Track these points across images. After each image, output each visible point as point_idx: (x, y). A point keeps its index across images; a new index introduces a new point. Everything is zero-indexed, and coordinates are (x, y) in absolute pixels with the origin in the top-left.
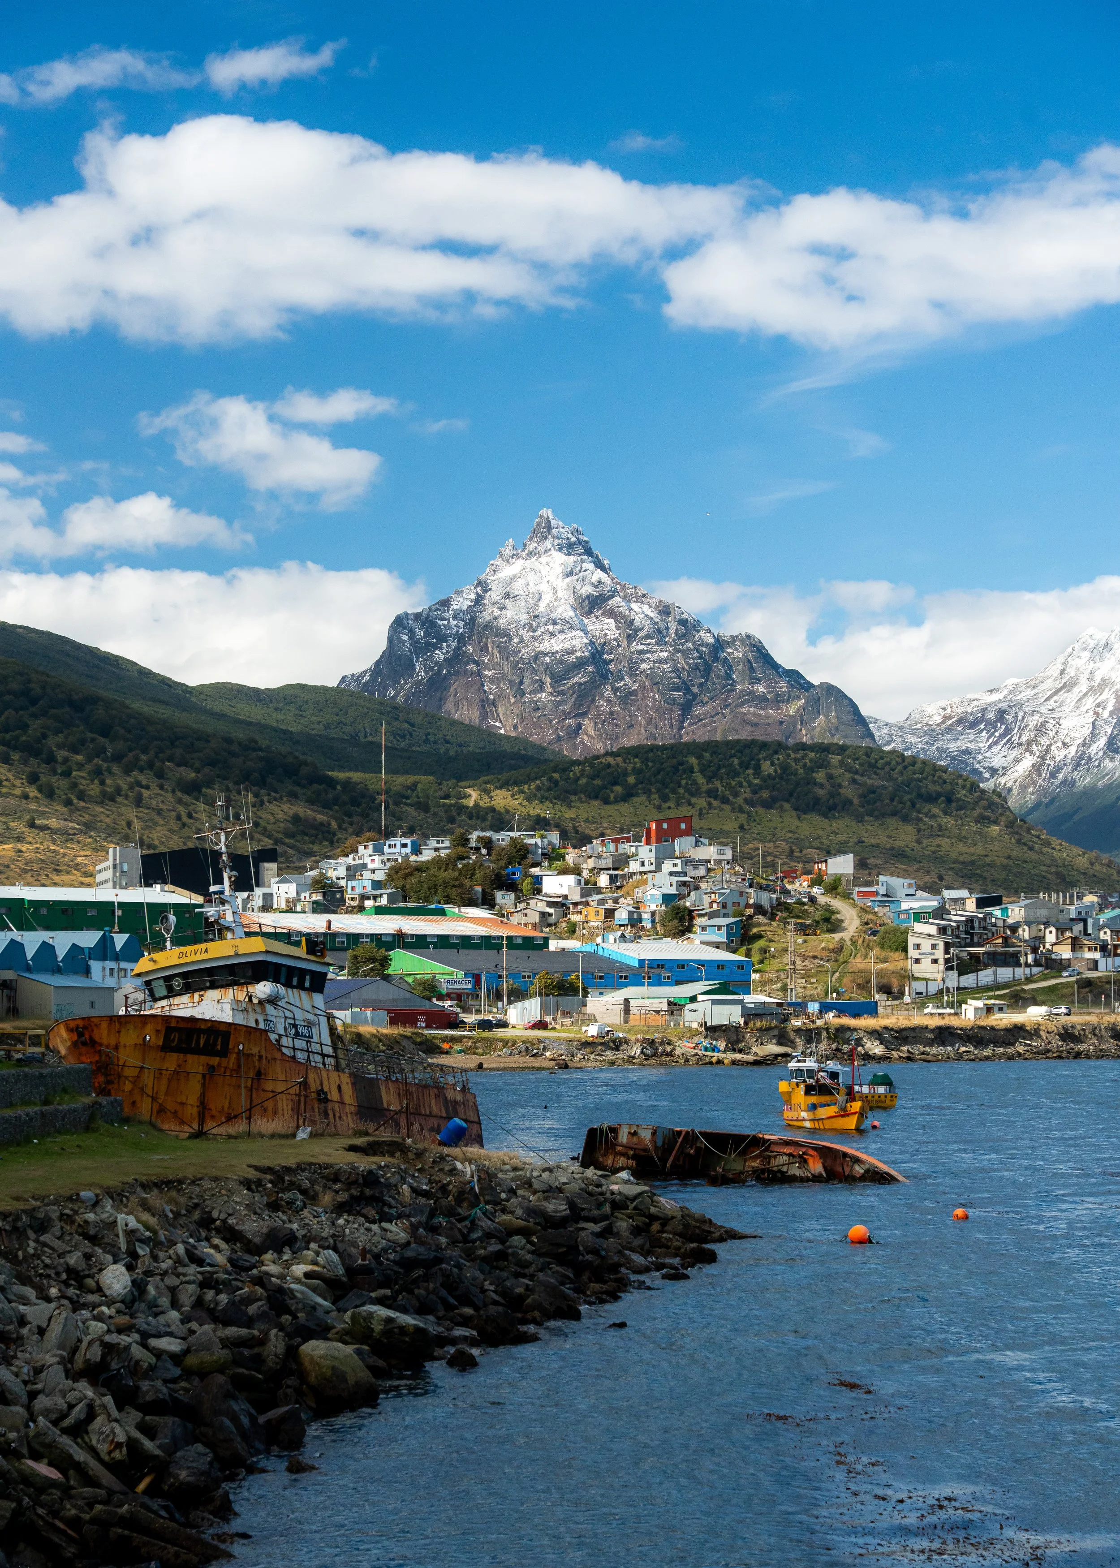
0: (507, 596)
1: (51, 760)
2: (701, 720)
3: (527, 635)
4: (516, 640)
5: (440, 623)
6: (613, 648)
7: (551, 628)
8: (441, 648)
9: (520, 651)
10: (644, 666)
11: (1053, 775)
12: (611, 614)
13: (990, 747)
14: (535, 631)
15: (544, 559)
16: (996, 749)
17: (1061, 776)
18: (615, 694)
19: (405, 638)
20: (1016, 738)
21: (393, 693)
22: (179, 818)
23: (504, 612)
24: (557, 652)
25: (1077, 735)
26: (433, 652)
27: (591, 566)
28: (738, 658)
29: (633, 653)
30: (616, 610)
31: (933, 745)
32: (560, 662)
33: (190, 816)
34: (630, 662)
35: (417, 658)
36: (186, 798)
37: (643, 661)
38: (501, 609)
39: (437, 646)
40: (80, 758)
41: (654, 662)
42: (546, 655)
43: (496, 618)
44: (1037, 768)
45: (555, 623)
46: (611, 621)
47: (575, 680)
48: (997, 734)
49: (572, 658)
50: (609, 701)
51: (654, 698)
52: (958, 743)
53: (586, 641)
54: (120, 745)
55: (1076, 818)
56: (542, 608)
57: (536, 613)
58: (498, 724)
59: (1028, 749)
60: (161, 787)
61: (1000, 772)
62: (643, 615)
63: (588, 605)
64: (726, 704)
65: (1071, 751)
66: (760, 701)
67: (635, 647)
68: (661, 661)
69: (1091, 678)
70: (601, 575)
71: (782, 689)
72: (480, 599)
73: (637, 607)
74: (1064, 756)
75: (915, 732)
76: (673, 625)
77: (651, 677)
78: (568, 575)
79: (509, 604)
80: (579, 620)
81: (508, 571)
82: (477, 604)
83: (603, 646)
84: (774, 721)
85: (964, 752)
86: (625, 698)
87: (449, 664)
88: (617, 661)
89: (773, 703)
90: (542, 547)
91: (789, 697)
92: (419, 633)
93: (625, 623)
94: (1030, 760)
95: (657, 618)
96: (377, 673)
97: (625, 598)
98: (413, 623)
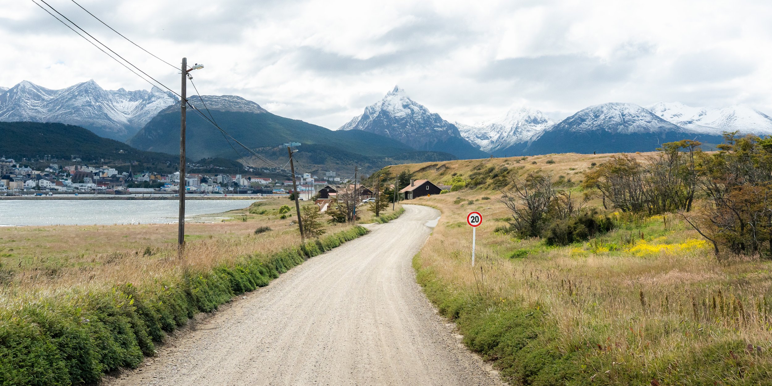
0: (389, 104)
2: (427, 130)
3: (393, 112)
4: (391, 113)
5: (375, 109)
9: (391, 116)
11: (502, 139)
12: (409, 108)
16: (492, 132)
17: (504, 139)
19: (368, 111)
20: (496, 130)
24: (399, 116)
25: (508, 130)
27: (406, 98)
30: (411, 107)
31: (479, 131)
32: (399, 118)
34: (413, 118)
35: (370, 116)
37: (416, 118)
39: (374, 113)
42: (397, 117)
43: (387, 109)
44: (499, 137)
45: (398, 110)
46: (410, 110)
47: (403, 122)
48: (492, 129)
49: (402, 117)
50: (409, 126)
51: (418, 126)
52: (484, 131)
53: (404, 114)
56: (396, 107)
58: (387, 130)
59: (498, 133)
62: (416, 109)
63: (405, 106)
64: (432, 127)
65: (507, 134)
66: (438, 127)
67: (414, 115)
68: (419, 118)
69: (513, 117)
70: (408, 100)
71: (443, 124)
72: (383, 104)
73: (415, 107)
74: (505, 135)
75: (475, 128)
76: (422, 111)
77: (417, 122)
78: (401, 100)
79: (389, 106)
80: (403, 109)
81: (389, 98)
82: (383, 105)
83: (408, 115)
84: (441, 131)
85: (485, 133)
86: (412, 126)
87: (377, 117)
88: (411, 118)
89: (441, 127)
90: (396, 93)
91: (444, 126)
92: (371, 110)
93: (412, 110)
94: (498, 135)
95: (419, 109)
96: (362, 118)
97: (412, 104)
98: (370, 108)
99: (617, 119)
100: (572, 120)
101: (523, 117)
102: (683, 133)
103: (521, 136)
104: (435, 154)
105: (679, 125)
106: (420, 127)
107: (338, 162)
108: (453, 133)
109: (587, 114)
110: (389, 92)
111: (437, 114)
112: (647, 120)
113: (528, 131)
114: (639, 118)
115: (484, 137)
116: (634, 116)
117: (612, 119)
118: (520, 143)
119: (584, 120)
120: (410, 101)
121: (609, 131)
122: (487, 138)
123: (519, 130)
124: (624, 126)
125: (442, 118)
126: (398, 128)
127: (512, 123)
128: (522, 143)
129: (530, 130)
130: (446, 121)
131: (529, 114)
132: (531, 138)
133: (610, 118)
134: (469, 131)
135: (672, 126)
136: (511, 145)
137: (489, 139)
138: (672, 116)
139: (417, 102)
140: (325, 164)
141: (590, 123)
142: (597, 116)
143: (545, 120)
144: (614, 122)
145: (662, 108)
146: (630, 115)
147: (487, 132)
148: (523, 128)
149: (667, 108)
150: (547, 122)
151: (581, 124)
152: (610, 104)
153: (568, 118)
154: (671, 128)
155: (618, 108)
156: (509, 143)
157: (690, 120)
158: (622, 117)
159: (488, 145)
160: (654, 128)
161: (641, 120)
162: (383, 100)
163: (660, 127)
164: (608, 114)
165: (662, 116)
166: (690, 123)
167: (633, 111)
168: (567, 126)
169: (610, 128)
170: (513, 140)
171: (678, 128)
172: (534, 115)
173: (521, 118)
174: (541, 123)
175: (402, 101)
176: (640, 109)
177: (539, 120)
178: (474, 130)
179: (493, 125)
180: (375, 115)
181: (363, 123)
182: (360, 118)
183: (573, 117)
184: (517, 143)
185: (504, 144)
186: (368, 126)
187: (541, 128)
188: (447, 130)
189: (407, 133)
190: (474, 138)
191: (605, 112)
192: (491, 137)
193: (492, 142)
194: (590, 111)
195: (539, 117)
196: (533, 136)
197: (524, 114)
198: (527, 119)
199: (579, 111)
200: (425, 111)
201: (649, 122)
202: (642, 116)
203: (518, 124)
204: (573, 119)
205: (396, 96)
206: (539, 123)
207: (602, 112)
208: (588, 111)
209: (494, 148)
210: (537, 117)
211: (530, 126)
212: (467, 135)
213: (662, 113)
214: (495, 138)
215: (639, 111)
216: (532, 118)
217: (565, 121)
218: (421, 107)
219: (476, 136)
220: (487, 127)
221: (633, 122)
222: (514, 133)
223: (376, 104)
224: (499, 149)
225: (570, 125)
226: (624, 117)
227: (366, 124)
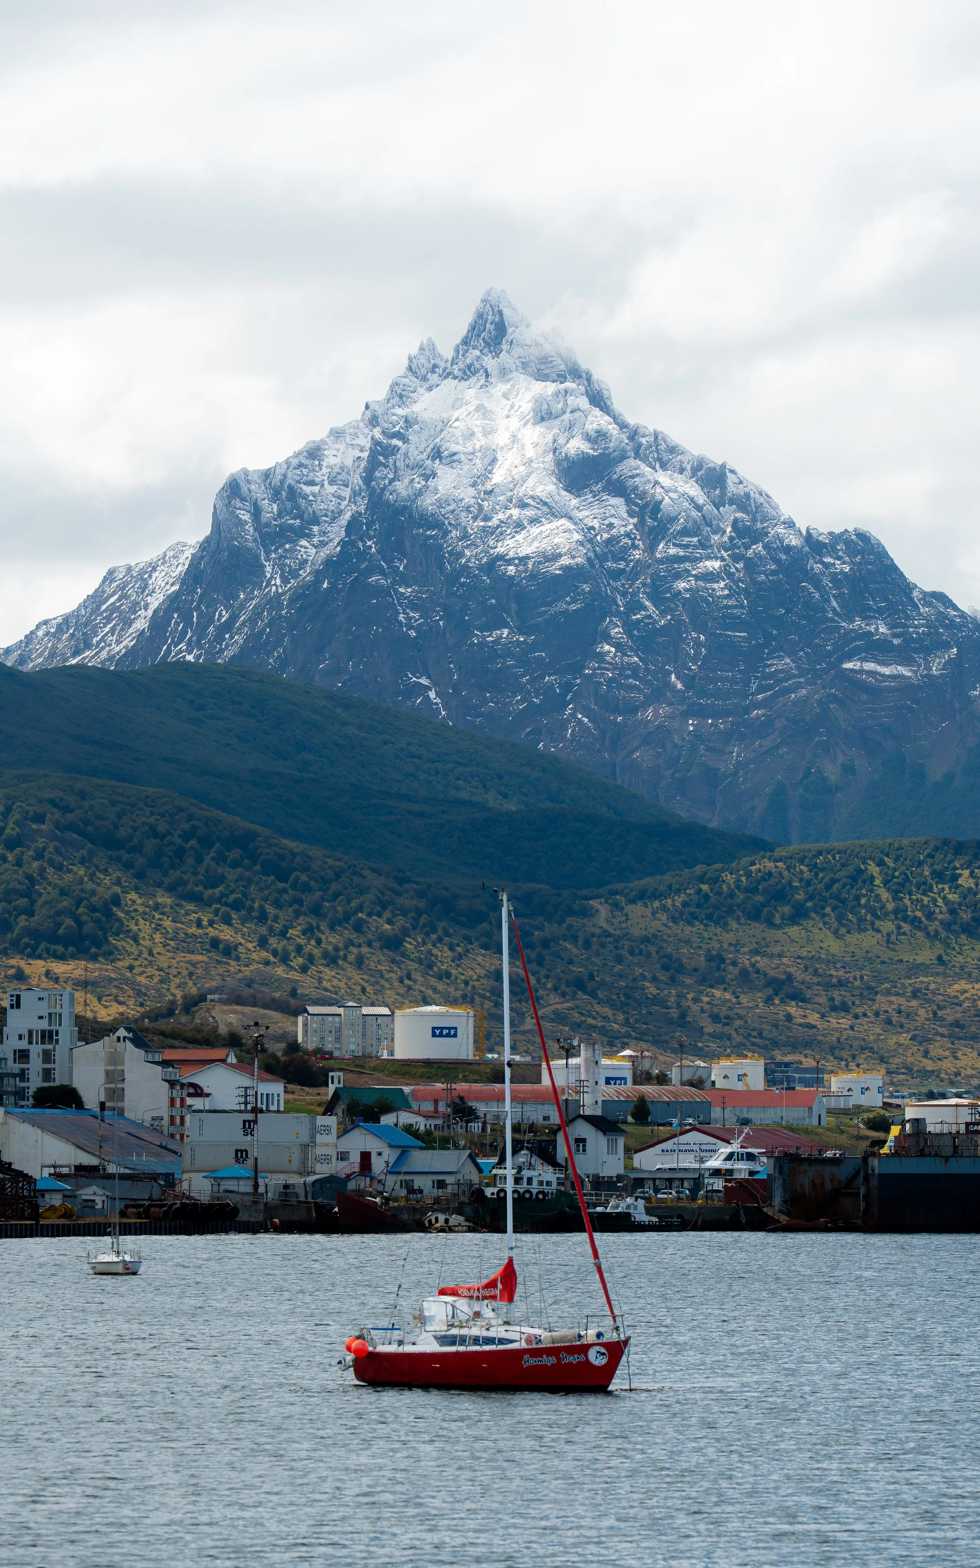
0: (436, 455)
2: (779, 682)
3: (474, 526)
4: (455, 533)
5: (307, 489)
6: (625, 549)
7: (515, 512)
8: (309, 536)
9: (461, 555)
10: (681, 585)
12: (619, 489)
14: (487, 519)
15: (500, 388)
18: (630, 635)
19: (246, 517)
21: (226, 616)
23: (432, 482)
24: (527, 557)
26: (294, 542)
27: (583, 402)
28: (842, 572)
29: (660, 561)
30: (630, 483)
32: (533, 576)
34: (655, 577)
35: (268, 553)
37: (678, 576)
38: (426, 478)
39: (303, 533)
41: (697, 578)
42: (509, 562)
43: (419, 493)
45: (523, 506)
46: (621, 502)
47: (562, 606)
49: (555, 569)
50: (618, 646)
51: (697, 641)
53: (577, 537)
56: (498, 477)
57: (489, 487)
58: (424, 681)
62: (675, 492)
63: (580, 474)
64: (821, 655)
67: (665, 549)
68: (709, 577)
70: (598, 421)
71: (916, 629)
72: (381, 452)
73: (664, 478)
76: (728, 511)
77: (693, 604)
78: (543, 418)
79: (438, 470)
80: (565, 500)
81: (429, 404)
82: (375, 462)
83: (607, 548)
84: (904, 687)
86: (646, 640)
87: (328, 568)
88: (632, 575)
89: (903, 654)
90: (489, 362)
91: (931, 644)
92: (270, 509)
93: (645, 507)
95: (698, 497)
96: (194, 575)
97: (642, 455)
98: (258, 491)
106: (721, 652)
107: (226, 934)
110: (428, 349)
111: (863, 537)
120: (623, 426)
125: (911, 575)
126: (523, 660)
130: (941, 597)
140: (110, 955)
162: (374, 421)
175: (549, 430)
180: (314, 551)
181: (207, 619)
188: (957, 676)
189: (603, 705)
200: (756, 510)
205: (496, 388)
218: (716, 479)
223: (315, 453)
227: (228, 626)
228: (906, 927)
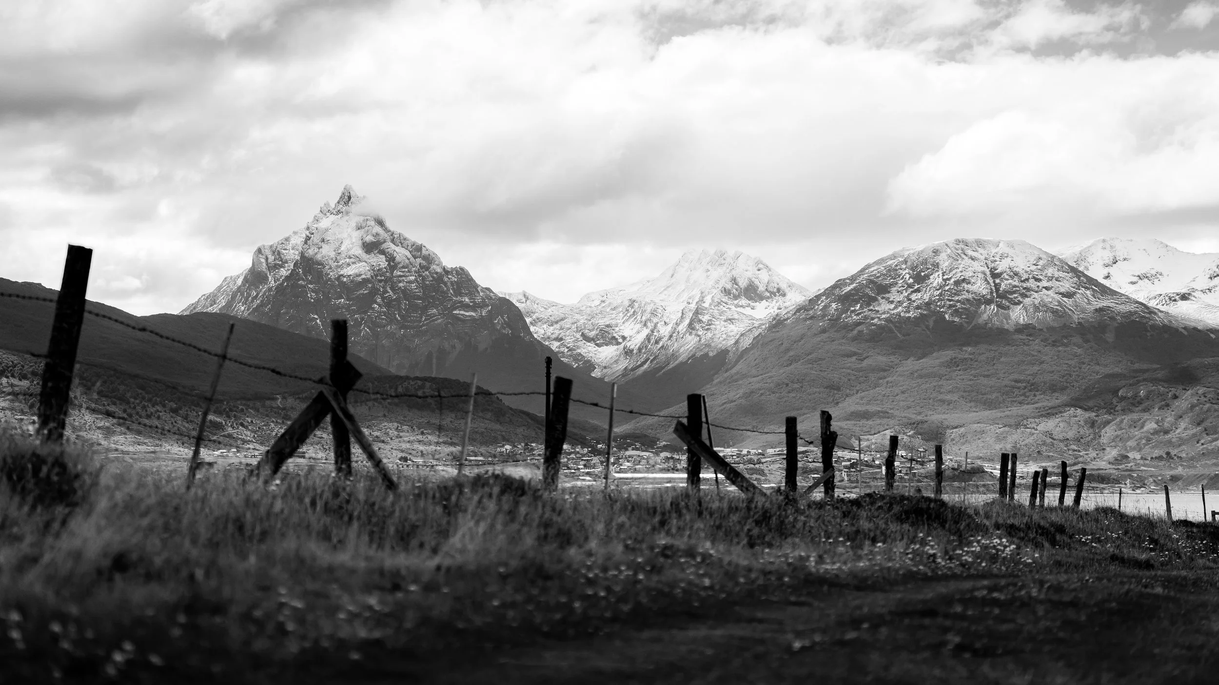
0: (323, 241)
1: (128, 403)
2: (432, 317)
3: (334, 265)
4: (327, 267)
5: (284, 251)
6: (384, 273)
7: (348, 260)
8: (284, 267)
9: (329, 274)
10: (401, 285)
11: (657, 342)
12: (382, 252)
13: (623, 323)
14: (338, 262)
16: (627, 324)
17: (661, 344)
18: (384, 301)
19: (263, 261)
20: (639, 317)
21: (255, 294)
22: (172, 423)
23: (321, 250)
24: (351, 275)
25: (674, 317)
26: (279, 269)
27: (374, 224)
28: (454, 281)
29: (395, 277)
30: (387, 250)
31: (590, 320)
32: (352, 281)
33: (176, 422)
34: (393, 282)
35: (270, 273)
36: (174, 415)
37: (400, 282)
38: (319, 248)
39: (282, 266)
40: (138, 401)
41: (406, 282)
42: (344, 277)
43: (316, 254)
44: (648, 338)
45: (350, 258)
46: (383, 257)
47: (361, 292)
48: (629, 315)
49: (360, 279)
50: (379, 305)
51: (405, 304)
52: (605, 319)
53: (368, 268)
54: (150, 396)
55: (666, 369)
56: (343, 248)
57: (340, 252)
58: (316, 316)
59: (645, 325)
60: (165, 411)
61: (628, 339)
62: (401, 254)
63: (370, 247)
64: (446, 309)
65: (669, 328)
66: (466, 307)
67: (397, 273)
68: (410, 282)
69: (688, 281)
70: (378, 229)
71: (478, 300)
72: (308, 239)
73: (398, 249)
74: (664, 331)
75: (580, 312)
76: (419, 260)
77: (404, 291)
78: (359, 228)
79: (324, 245)
80: (365, 256)
81: (325, 223)
82: (306, 243)
83: (377, 272)
84: (473, 319)
85: (608, 326)
86: (388, 303)
87: (287, 278)
88: (386, 281)
89: (474, 308)
90: (344, 209)
91: (483, 305)
92: (271, 258)
93: (391, 259)
94: (646, 332)
95: (409, 256)
96: (246, 280)
97: (393, 241)
98: (268, 253)
99: (980, 287)
100: (848, 289)
101: (717, 282)
102: (1165, 326)
103: (709, 335)
104: (428, 384)
105: (1152, 304)
106: (413, 307)
108: (508, 325)
109: (893, 272)
110: (327, 204)
111: (462, 269)
112: (1062, 290)
113: (730, 320)
114: (1041, 284)
115: (605, 337)
116: (1025, 276)
117: (964, 285)
118: (706, 355)
119: (883, 289)
120: (386, 230)
121: (957, 319)
122: (613, 341)
123: (705, 318)
124: (998, 306)
125: (478, 282)
126: (348, 309)
127: (685, 297)
128: (711, 354)
129: (736, 316)
130: (488, 289)
131: (734, 272)
132: (737, 342)
133: (957, 283)
134: (562, 320)
135: (1131, 308)
136: (680, 359)
137: (618, 343)
138: (1135, 279)
139: (407, 235)
141: (900, 298)
142: (920, 278)
143: (779, 290)
144: (970, 296)
145: (1107, 256)
146: (1016, 274)
147: (613, 322)
148: (716, 312)
149: (1120, 255)
150: (784, 295)
151: (875, 299)
152: (958, 242)
153: (839, 284)
154: (1131, 313)
155: (981, 254)
156: (674, 356)
157: (1184, 291)
158: (991, 281)
159: (616, 362)
160: (1083, 311)
161: (1047, 288)
162: (308, 228)
163: (1100, 310)
164: (951, 271)
165: (1107, 277)
166: (1184, 297)
167: (1022, 265)
168: (834, 305)
169: (956, 312)
170: (687, 345)
171: (1151, 311)
172: (749, 274)
173: (711, 283)
174: (767, 298)
175: (361, 233)
176: (1043, 256)
177: (761, 288)
178: (577, 316)
179: (632, 302)
180: (284, 272)
181: (249, 295)
182: (239, 282)
183: (853, 279)
184: (699, 354)
185: (662, 358)
186: (262, 305)
187: (768, 311)
188: (491, 315)
189: (374, 325)
190: (577, 340)
191: (945, 264)
192: (624, 338)
193: (628, 352)
194: (902, 263)
195: (762, 280)
196: (742, 335)
197: (721, 271)
198: (729, 286)
199: (872, 261)
200: (429, 259)
201: (1069, 295)
202: (1050, 279)
203: (702, 300)
204: (852, 287)
205: (346, 218)
206: (761, 298)
207: (936, 266)
208: (895, 262)
209: (633, 369)
210: (757, 282)
211: (737, 306)
212: (557, 332)
213: (1105, 271)
214: (635, 343)
215: (1041, 263)
216: (743, 283)
217: (829, 292)
218: (417, 249)
219: (583, 335)
220: (614, 309)
221: (1024, 296)
222: (691, 326)
223: (287, 239)
224: (645, 373)
225: (843, 304)
226: (997, 281)
227: (255, 298)
228: (376, 404)
